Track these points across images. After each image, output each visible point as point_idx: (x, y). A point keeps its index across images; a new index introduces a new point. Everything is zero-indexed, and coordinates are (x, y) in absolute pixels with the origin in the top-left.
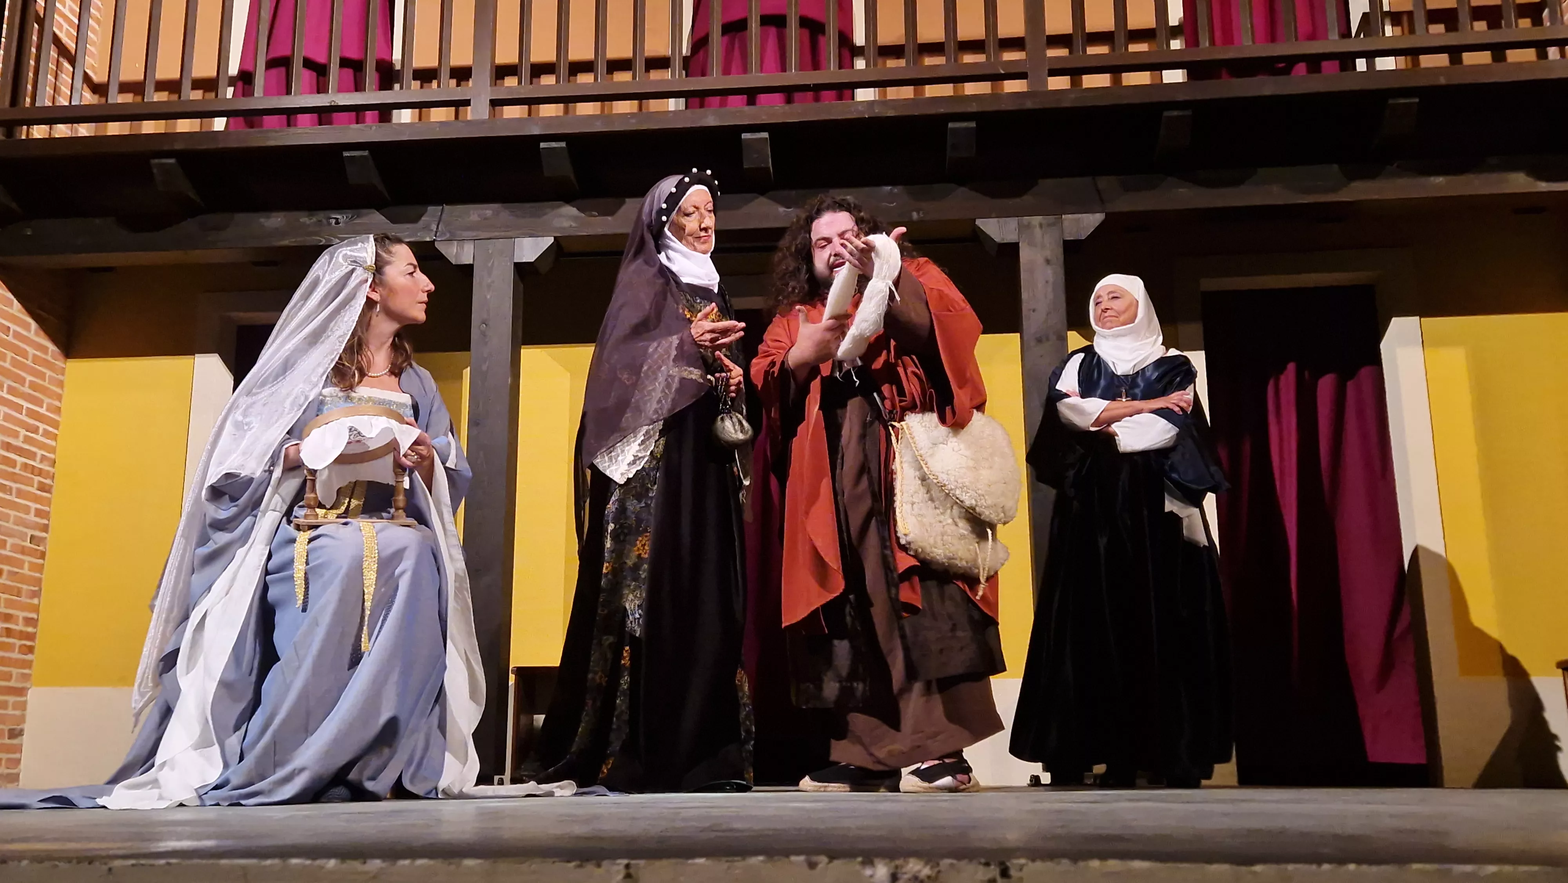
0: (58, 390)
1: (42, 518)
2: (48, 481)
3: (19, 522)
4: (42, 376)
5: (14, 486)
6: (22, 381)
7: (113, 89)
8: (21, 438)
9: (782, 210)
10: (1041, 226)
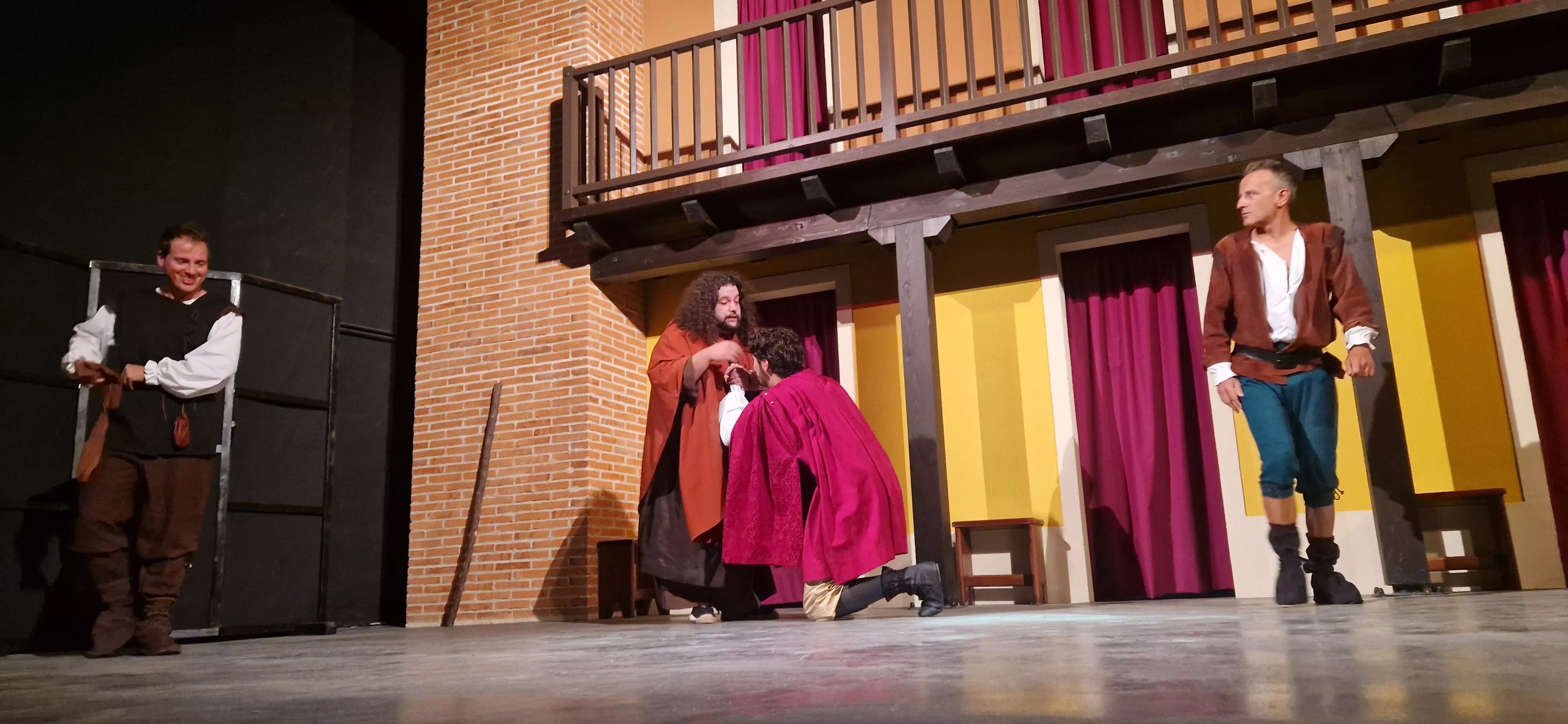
3: (630, 444)
4: (633, 350)
5: (625, 422)
6: (622, 355)
7: (655, 158)
8: (625, 391)
9: (1121, 170)
10: (1340, 151)
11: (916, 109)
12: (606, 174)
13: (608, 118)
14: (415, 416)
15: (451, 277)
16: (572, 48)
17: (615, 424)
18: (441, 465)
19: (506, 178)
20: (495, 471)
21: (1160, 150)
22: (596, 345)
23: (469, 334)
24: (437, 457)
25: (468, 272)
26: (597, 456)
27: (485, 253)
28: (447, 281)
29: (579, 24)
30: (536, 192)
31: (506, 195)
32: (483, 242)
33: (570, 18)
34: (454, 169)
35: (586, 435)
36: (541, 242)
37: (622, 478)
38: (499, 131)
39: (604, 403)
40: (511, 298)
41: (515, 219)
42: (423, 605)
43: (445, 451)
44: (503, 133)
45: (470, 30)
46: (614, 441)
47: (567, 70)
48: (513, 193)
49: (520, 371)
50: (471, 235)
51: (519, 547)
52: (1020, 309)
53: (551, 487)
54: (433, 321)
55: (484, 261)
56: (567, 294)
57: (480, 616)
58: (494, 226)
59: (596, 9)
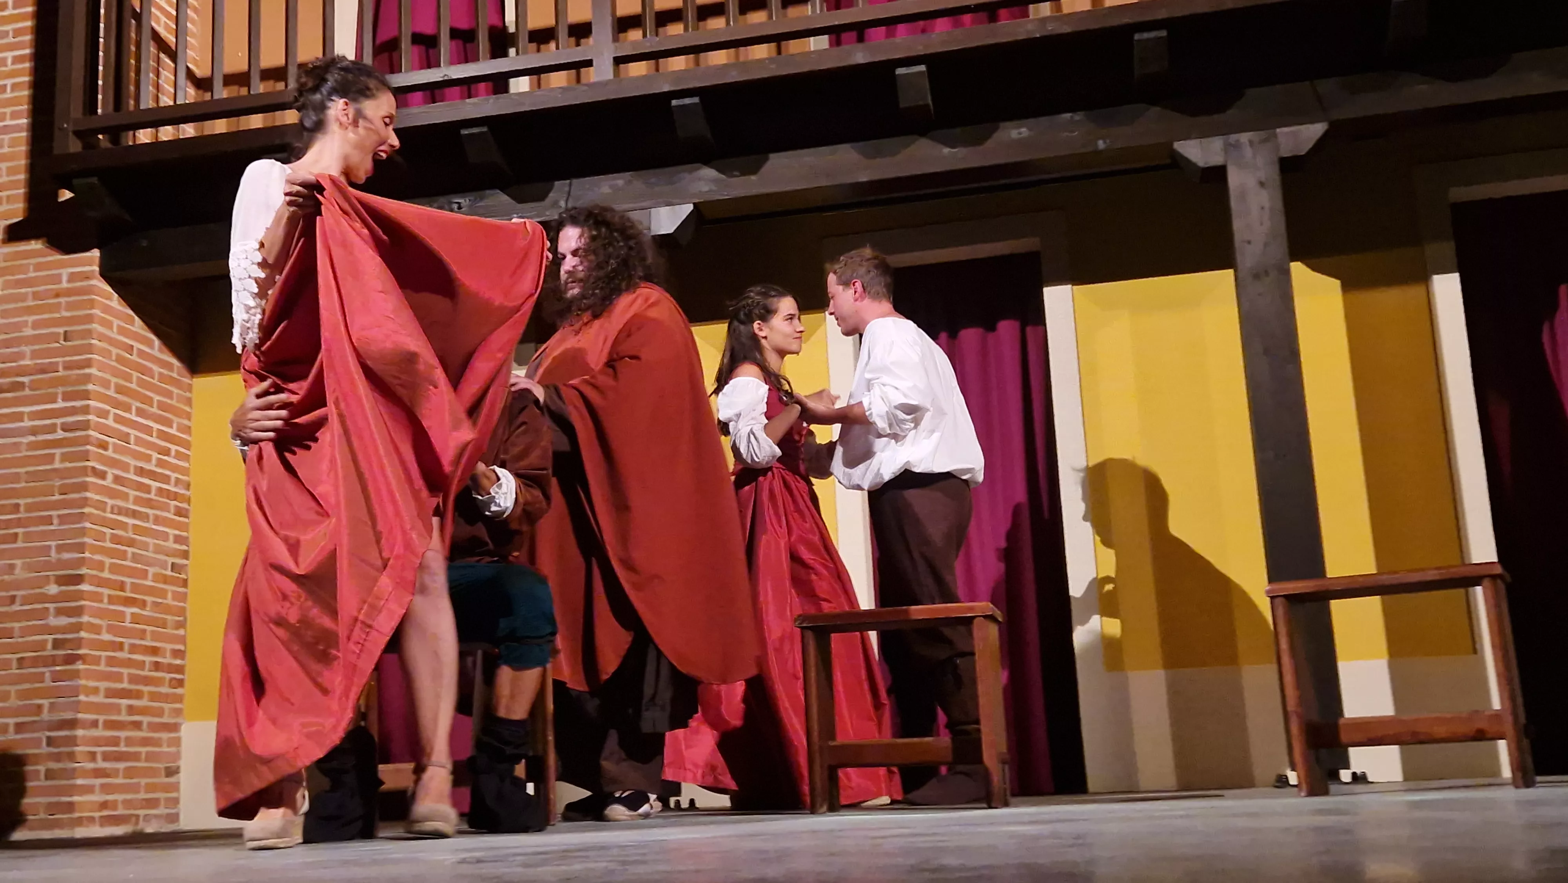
0: (187, 409)
1: (181, 544)
2: (185, 505)
3: (158, 550)
4: (169, 395)
5: (150, 512)
6: (149, 401)
7: (218, 83)
8: (154, 462)
9: (946, 150)
10: (1251, 143)
11: (645, 35)
12: (132, 102)
13: (138, 10)
17: (134, 514)
21: (1002, 125)
22: (106, 384)
26: (100, 566)
30: (8, 122)
35: (83, 532)
36: (14, 207)
37: (143, 604)
39: (117, 479)
46: (131, 543)
53: (18, 616)
56: (57, 295)
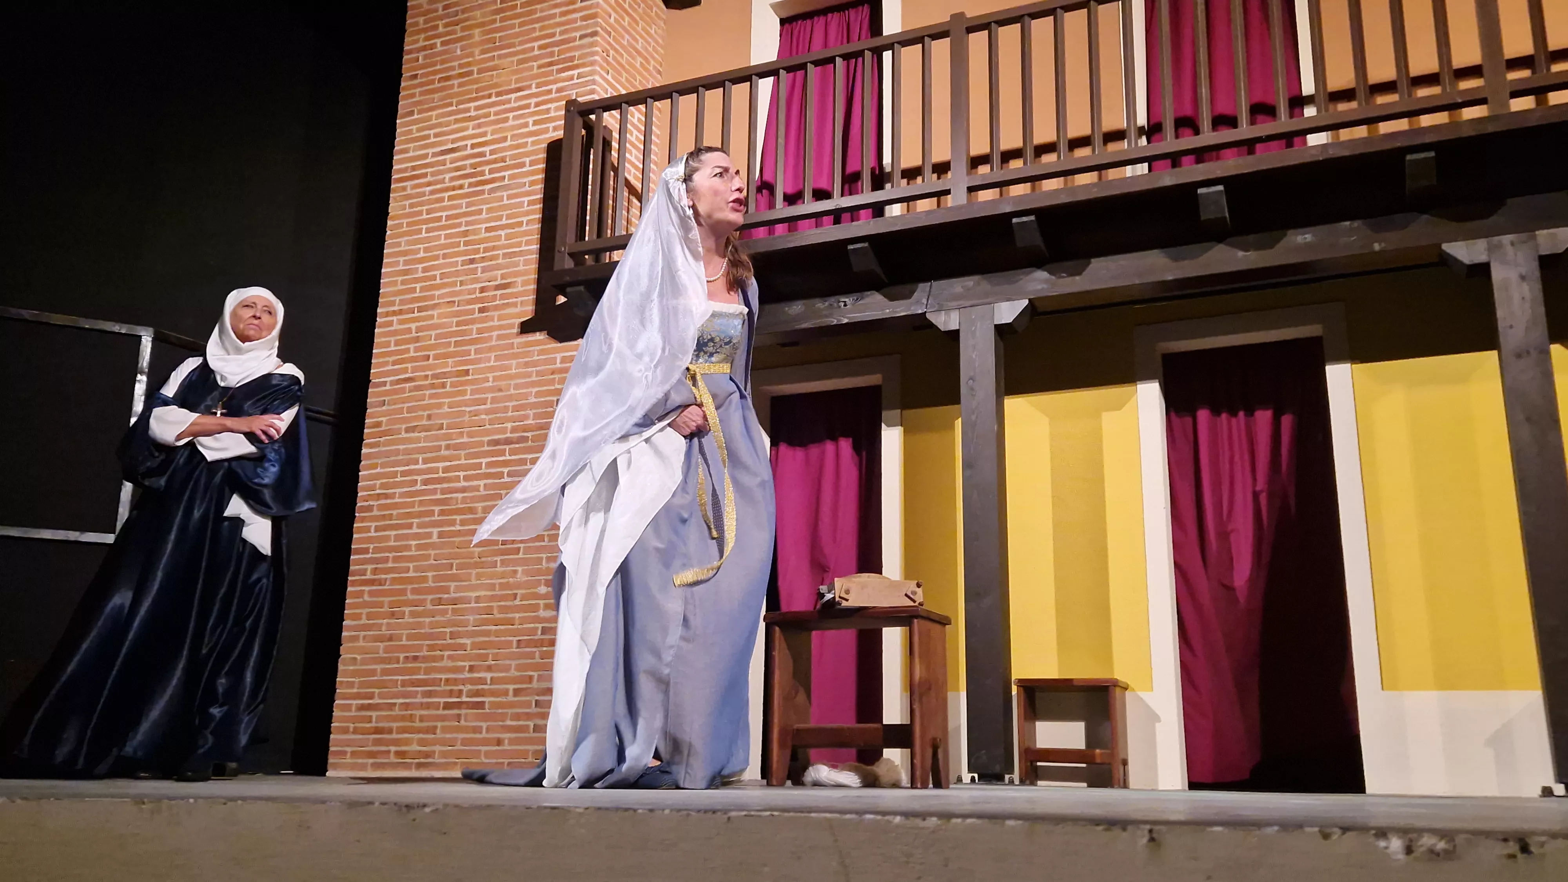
9: (1239, 254)
10: (1512, 244)
11: (992, 169)
12: (609, 232)
13: (616, 165)
14: (357, 514)
15: (412, 346)
16: (577, 79)
18: (383, 576)
19: (488, 230)
20: (450, 586)
21: (1290, 232)
23: (429, 417)
24: (379, 566)
25: (433, 342)
27: (455, 320)
28: (407, 351)
29: (589, 50)
30: (524, 248)
31: (486, 250)
32: (454, 306)
33: (577, 43)
34: (425, 216)
36: (526, 309)
38: (482, 173)
40: (483, 376)
41: (496, 280)
42: (349, 749)
43: (390, 560)
44: (488, 177)
45: (456, 52)
47: (571, 104)
48: (494, 248)
49: (490, 465)
50: (440, 297)
51: (473, 681)
52: (1109, 420)
53: (518, 609)
54: (386, 399)
55: (455, 329)
56: (552, 374)
57: (419, 766)
58: (470, 287)
59: (609, 34)
